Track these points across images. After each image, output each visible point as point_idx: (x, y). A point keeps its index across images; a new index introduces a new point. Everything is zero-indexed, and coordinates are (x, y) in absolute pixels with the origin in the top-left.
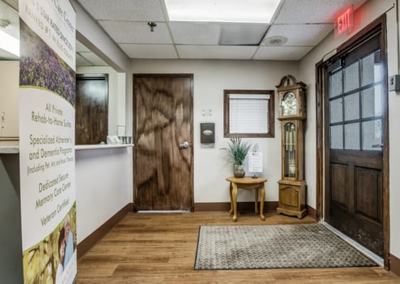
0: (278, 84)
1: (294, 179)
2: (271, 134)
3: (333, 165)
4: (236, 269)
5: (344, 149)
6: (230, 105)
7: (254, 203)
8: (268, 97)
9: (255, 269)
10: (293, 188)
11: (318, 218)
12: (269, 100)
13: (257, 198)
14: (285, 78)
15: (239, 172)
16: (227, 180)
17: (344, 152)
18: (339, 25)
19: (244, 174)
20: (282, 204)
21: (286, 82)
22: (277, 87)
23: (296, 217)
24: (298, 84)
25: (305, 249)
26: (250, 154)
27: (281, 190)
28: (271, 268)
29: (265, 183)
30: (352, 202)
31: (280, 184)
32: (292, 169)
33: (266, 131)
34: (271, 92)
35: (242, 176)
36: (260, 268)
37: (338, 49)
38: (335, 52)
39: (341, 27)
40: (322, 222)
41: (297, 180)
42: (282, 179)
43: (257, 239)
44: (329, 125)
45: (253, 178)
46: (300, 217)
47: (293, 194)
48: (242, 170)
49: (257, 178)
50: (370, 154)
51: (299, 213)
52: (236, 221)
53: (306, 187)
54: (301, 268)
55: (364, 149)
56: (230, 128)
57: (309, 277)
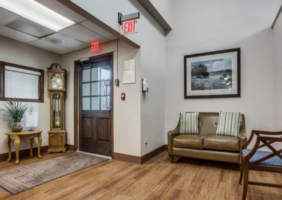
0: (49, 67)
1: (60, 129)
2: (41, 100)
3: (84, 119)
4: (45, 183)
5: (91, 110)
6: (6, 75)
7: (30, 149)
8: (39, 74)
9: (57, 178)
10: (60, 134)
11: (75, 149)
12: (40, 76)
13: (32, 146)
14: (54, 64)
15: (17, 127)
16: (6, 134)
17: (91, 111)
18: (92, 47)
19: (22, 129)
20: (51, 146)
21: (55, 67)
22: (48, 69)
23: (62, 152)
24: (63, 70)
25: (77, 163)
26: (27, 114)
27: (50, 137)
28: (66, 175)
29: (42, 133)
30: (95, 136)
31: (49, 133)
32: (58, 123)
33: (37, 98)
34: (42, 71)
35: (20, 130)
36: (60, 177)
37: (90, 58)
38: (88, 59)
39: (93, 49)
40: (78, 151)
41: (62, 129)
42: (51, 130)
43: (46, 168)
44: (81, 97)
45: (29, 131)
46: (64, 151)
47: (59, 139)
48: (19, 126)
49: (33, 131)
50: (105, 112)
51: (64, 149)
52: (18, 164)
53: (66, 133)
54: (81, 170)
55: (101, 109)
56: (6, 93)
57: (87, 172)
